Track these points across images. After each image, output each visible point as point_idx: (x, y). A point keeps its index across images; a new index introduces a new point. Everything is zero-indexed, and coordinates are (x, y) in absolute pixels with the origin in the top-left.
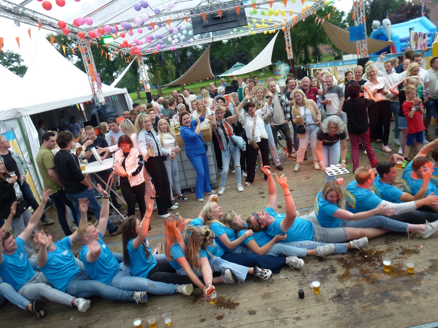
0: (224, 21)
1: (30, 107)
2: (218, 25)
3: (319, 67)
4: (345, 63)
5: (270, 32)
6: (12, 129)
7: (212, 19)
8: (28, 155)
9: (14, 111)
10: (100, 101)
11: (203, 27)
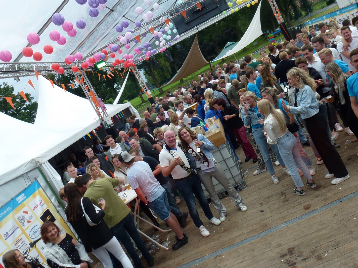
0: (205, 11)
1: (46, 152)
2: (200, 18)
3: (314, 22)
4: (343, 11)
5: (253, 3)
6: (36, 179)
7: (193, 13)
8: (55, 200)
9: (33, 162)
10: (108, 124)
11: (186, 24)
